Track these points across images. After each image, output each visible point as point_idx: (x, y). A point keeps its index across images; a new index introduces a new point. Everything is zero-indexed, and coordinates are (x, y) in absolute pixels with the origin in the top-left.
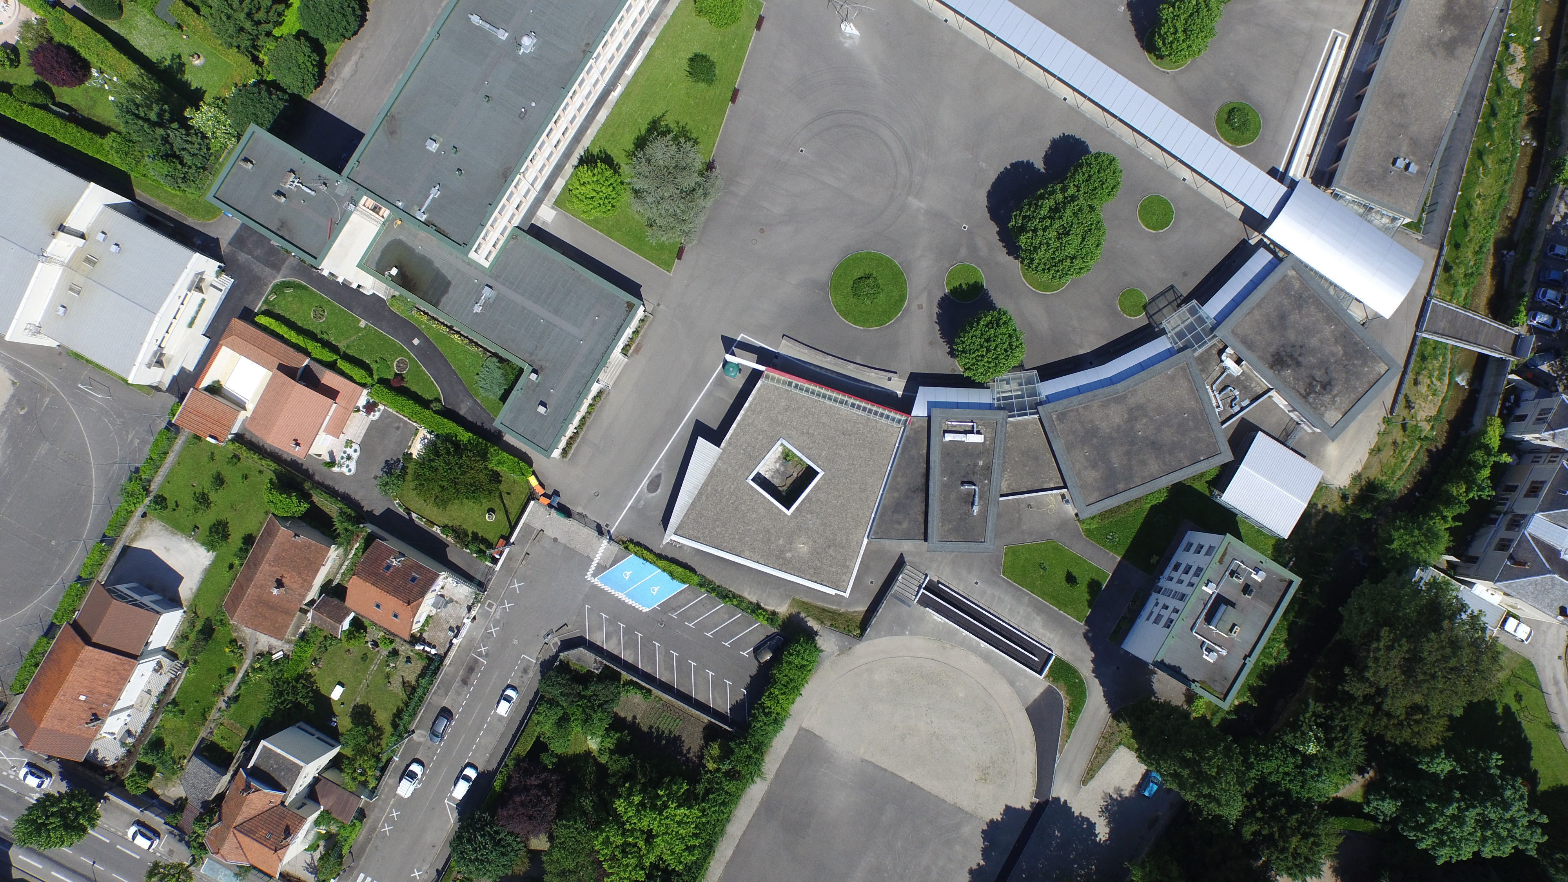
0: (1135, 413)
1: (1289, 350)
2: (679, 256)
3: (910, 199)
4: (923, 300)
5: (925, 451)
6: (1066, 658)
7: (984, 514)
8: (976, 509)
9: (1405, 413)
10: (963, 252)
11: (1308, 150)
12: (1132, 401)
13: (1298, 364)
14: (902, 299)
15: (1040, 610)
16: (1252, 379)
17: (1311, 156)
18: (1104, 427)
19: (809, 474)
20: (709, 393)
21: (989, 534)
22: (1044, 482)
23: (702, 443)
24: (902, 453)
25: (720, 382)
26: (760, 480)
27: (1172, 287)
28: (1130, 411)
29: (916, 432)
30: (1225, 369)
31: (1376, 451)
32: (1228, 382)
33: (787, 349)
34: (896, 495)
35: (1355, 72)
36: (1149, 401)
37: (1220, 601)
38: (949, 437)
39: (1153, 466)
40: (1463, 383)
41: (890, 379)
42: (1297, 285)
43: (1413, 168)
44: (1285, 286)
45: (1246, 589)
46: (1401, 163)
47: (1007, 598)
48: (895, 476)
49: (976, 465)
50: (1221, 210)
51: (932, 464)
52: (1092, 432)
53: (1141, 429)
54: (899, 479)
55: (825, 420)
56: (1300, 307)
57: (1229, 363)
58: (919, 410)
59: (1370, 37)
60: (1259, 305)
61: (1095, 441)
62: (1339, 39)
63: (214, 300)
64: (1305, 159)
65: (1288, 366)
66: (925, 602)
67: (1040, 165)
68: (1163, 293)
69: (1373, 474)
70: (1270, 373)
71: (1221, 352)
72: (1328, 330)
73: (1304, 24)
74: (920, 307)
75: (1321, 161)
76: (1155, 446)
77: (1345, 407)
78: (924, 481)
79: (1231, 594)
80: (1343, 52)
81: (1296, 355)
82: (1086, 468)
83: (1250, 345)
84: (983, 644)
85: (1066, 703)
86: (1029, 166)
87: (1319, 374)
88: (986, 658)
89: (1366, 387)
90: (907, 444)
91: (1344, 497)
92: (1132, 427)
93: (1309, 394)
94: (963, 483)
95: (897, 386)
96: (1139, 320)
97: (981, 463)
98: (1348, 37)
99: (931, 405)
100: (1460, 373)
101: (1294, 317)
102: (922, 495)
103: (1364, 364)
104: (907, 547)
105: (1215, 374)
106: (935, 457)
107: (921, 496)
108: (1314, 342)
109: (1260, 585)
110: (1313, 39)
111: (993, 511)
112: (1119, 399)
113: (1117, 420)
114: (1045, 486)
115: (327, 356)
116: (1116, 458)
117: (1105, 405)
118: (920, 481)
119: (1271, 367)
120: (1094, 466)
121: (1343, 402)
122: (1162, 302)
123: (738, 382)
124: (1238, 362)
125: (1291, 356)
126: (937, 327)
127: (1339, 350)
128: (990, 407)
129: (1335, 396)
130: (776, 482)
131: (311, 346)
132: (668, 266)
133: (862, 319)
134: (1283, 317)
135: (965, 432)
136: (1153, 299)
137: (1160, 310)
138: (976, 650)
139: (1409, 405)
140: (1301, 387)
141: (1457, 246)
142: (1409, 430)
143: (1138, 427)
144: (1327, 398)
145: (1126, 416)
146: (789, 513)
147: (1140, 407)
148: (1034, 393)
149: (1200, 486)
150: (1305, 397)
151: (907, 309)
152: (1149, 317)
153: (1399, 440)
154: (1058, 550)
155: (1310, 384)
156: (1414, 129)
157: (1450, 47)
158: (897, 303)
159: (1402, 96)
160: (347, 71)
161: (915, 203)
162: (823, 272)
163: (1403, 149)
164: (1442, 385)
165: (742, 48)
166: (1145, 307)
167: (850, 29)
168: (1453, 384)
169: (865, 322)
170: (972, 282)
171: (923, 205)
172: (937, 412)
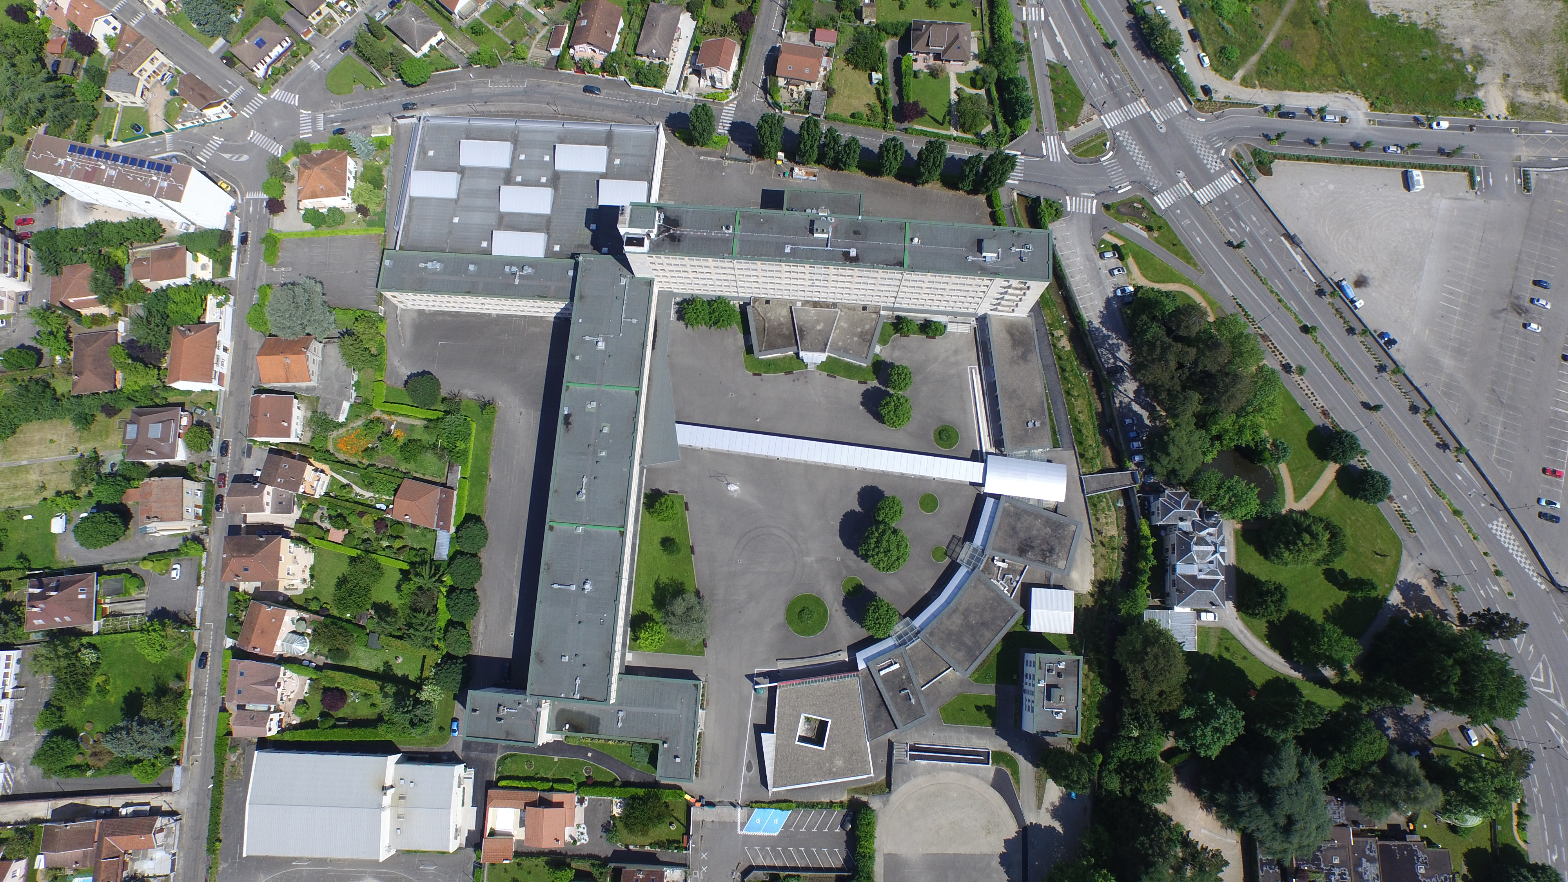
0: (966, 614)
1: (1024, 543)
2: (705, 645)
3: (805, 558)
4: (835, 606)
5: (873, 685)
6: (998, 749)
7: (918, 701)
8: (913, 701)
9: (1100, 538)
10: (844, 572)
11: (986, 433)
12: (961, 608)
13: (1032, 547)
14: (826, 611)
15: (972, 731)
16: (1014, 566)
17: (988, 434)
18: (954, 628)
19: (823, 725)
20: (754, 707)
21: (925, 709)
22: (940, 669)
23: (764, 736)
24: (864, 691)
25: (757, 699)
26: (802, 739)
27: (954, 537)
28: (963, 613)
29: (866, 677)
30: (999, 568)
31: (1095, 565)
32: (1004, 573)
33: (782, 665)
34: (871, 713)
35: (988, 384)
36: (970, 604)
37: (1050, 687)
38: (882, 673)
39: (988, 635)
40: (1122, 505)
41: (839, 656)
42: (1013, 508)
43: (1037, 424)
44: (1006, 512)
45: (1059, 675)
46: (1030, 425)
47: (953, 734)
48: (866, 704)
49: (901, 680)
50: (959, 485)
51: (881, 690)
52: (950, 634)
53: (973, 620)
54: (868, 704)
55: (821, 693)
56: (1019, 519)
57: (999, 564)
58: (862, 666)
60: (999, 529)
61: (954, 637)
62: (974, 370)
63: (469, 785)
64: (986, 440)
65: (1028, 551)
66: (913, 758)
67: (858, 509)
68: (951, 542)
69: (1101, 576)
70: (1021, 559)
71: (993, 559)
72: (1038, 523)
73: (953, 371)
74: (835, 611)
75: (994, 434)
76: (984, 624)
77: (1065, 556)
78: (881, 699)
79: (1053, 681)
80: (978, 377)
81: (1029, 543)
82: (956, 653)
83: (1004, 551)
84: (953, 764)
85: (1009, 772)
86: (852, 512)
87: (1044, 547)
88: (958, 770)
89: (1072, 536)
90: (864, 685)
91: (1092, 595)
92: (968, 621)
93: (1045, 559)
94: (900, 691)
95: (844, 656)
96: (947, 561)
97: (903, 677)
98: (977, 369)
99: (866, 660)
100: (1118, 501)
101: (1019, 526)
103: (1064, 529)
104: (890, 735)
105: (995, 573)
106: (881, 686)
107: (883, 708)
108: (1035, 532)
109: (1065, 669)
110: (961, 377)
111: (921, 697)
113: (959, 622)
114: (942, 671)
115: (548, 785)
116: (968, 640)
117: (949, 616)
118: (879, 700)
119: (1020, 556)
120: (959, 650)
121: (1063, 553)
122: (952, 547)
123: (765, 695)
124: (1004, 561)
125: (1027, 545)
126: (848, 617)
127: (1049, 530)
128: (896, 647)
129: (1058, 554)
130: (810, 735)
131: (535, 784)
132: (702, 653)
133: (811, 631)
134: (1013, 529)
135: (889, 666)
136: (949, 546)
137: (954, 551)
138: (951, 769)
139: (1101, 533)
140: (1039, 557)
141: (1081, 443)
142: (1107, 544)
144: (1055, 557)
145: (963, 617)
146: (824, 749)
147: (967, 609)
148: (912, 629)
149: (1019, 629)
150: (1044, 562)
151: (830, 615)
152: (951, 557)
153: (1105, 553)
154: (965, 697)
155: (1043, 554)
156: (1028, 404)
157: (1024, 357)
158: (824, 615)
159: (1015, 391)
160: (481, 628)
161: (808, 559)
162: (780, 617)
163: (1029, 416)
164: (1113, 513)
165: (684, 523)
166: (946, 554)
167: (733, 488)
168: (1117, 509)
169: (813, 632)
170: (855, 585)
171: (813, 558)
172: (870, 662)
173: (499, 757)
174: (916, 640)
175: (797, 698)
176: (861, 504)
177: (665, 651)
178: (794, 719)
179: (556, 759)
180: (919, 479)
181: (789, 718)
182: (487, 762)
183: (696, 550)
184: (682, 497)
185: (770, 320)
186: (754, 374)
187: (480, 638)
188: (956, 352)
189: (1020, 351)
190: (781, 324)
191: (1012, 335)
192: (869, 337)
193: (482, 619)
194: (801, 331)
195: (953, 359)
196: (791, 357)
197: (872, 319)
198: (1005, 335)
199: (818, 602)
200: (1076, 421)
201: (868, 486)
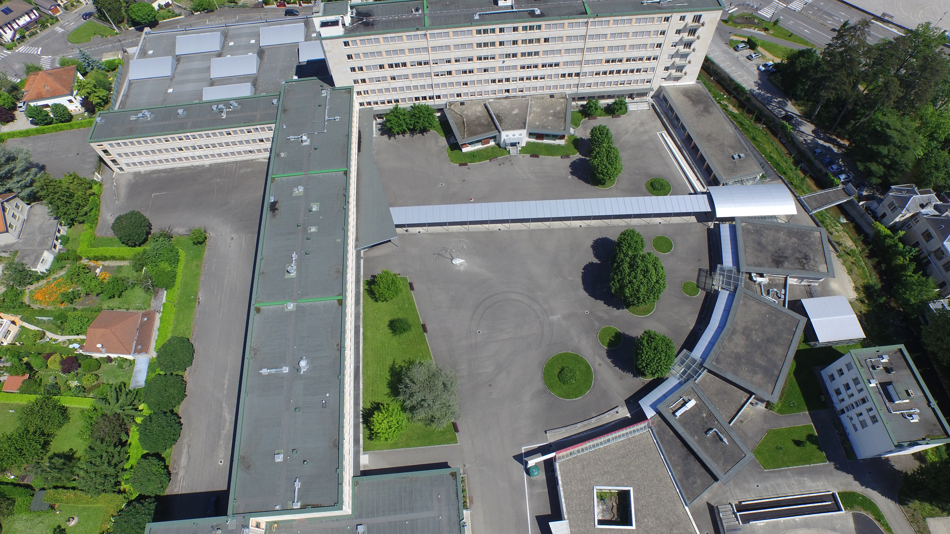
0: (746, 332)
1: (776, 255)
2: (456, 430)
3: (550, 318)
4: (598, 360)
5: (672, 433)
6: (843, 489)
7: (731, 440)
8: (725, 440)
9: (841, 248)
10: (596, 324)
11: (695, 178)
12: (739, 328)
13: (786, 258)
14: (588, 367)
15: (801, 473)
16: (775, 280)
17: (698, 179)
18: (740, 350)
19: (624, 496)
20: (531, 495)
21: (744, 449)
22: (740, 401)
23: (553, 525)
24: (662, 443)
25: (531, 484)
26: (601, 522)
27: (700, 270)
28: (743, 333)
29: (659, 426)
30: (760, 284)
31: (850, 272)
32: (767, 289)
33: (553, 437)
34: (679, 468)
35: (682, 141)
36: (747, 322)
38: (678, 414)
39: (780, 351)
40: (845, 221)
41: (617, 412)
42: (751, 227)
43: (742, 155)
44: (746, 231)
45: (887, 370)
46: (736, 157)
47: (780, 481)
48: (670, 459)
49: (703, 418)
50: (686, 224)
51: (683, 435)
52: (738, 357)
53: (757, 337)
54: (673, 458)
55: (608, 458)
56: (761, 235)
57: (759, 279)
58: (650, 413)
59: (674, 127)
60: (745, 246)
61: (743, 360)
62: (663, 134)
64: (698, 182)
65: (784, 262)
66: (746, 520)
67: (596, 261)
68: (699, 275)
69: (861, 282)
70: (779, 270)
71: (751, 278)
72: (781, 235)
73: (645, 137)
74: (600, 365)
75: (705, 178)
76: (770, 340)
77: (823, 260)
78: (685, 449)
79: (884, 378)
80: (669, 138)
81: (781, 254)
82: (753, 377)
83: (760, 265)
84: (797, 518)
85: (871, 517)
86: (591, 265)
87: (798, 255)
88: (806, 525)
89: (821, 246)
90: (660, 435)
91: (862, 302)
92: (752, 340)
93: (804, 266)
94: (706, 433)
95: (624, 413)
96: (701, 294)
97: (705, 415)
98: (665, 132)
99: (654, 406)
100: (839, 218)
101: (764, 240)
102: (692, 457)
103: (810, 238)
104: (706, 496)
105: (758, 289)
106: (681, 430)
108: (782, 244)
111: (733, 434)
112: (734, 332)
113: (743, 342)
114: (742, 402)
116: (760, 360)
117: (730, 339)
118: (684, 450)
119: (778, 267)
120: (755, 372)
121: (819, 258)
122: (703, 279)
123: (541, 476)
124: (761, 275)
125: (780, 257)
126: (617, 368)
127: (794, 240)
128: (680, 384)
129: (814, 259)
130: (608, 517)
132: (454, 440)
133: (578, 392)
134: (760, 244)
135: (684, 405)
136: (698, 280)
137: (705, 283)
138: (797, 526)
139: (840, 245)
140: (797, 265)
142: (851, 253)
143: (754, 338)
144: (812, 262)
145: (744, 337)
146: (634, 527)
147: (746, 328)
148: (694, 361)
149: (804, 347)
150: (804, 268)
151: (595, 371)
152: (704, 289)
153: (853, 260)
154: (777, 433)
155: (799, 262)
156: (726, 143)
157: (706, 110)
158: (588, 372)
159: (710, 135)
160: (183, 461)
161: (554, 318)
162: (538, 383)
163: (731, 151)
164: (840, 228)
165: (411, 304)
166: (698, 287)
167: (457, 261)
168: (842, 224)
169: (581, 392)
170: (614, 334)
171: (559, 316)
172: (660, 407)
174: (702, 371)
175: (583, 469)
176: (596, 256)
177: (408, 446)
178: (586, 495)
180: (646, 226)
181: (579, 496)
183: (428, 328)
184: (405, 279)
185: (467, 116)
186: (461, 165)
187: (181, 474)
188: (642, 124)
189: (701, 107)
190: (478, 118)
191: (689, 97)
192: (563, 115)
193: (185, 451)
194: (498, 117)
195: (641, 129)
196: (493, 148)
197: (562, 103)
198: (682, 98)
199: (577, 359)
200: (771, 158)
201: (599, 239)
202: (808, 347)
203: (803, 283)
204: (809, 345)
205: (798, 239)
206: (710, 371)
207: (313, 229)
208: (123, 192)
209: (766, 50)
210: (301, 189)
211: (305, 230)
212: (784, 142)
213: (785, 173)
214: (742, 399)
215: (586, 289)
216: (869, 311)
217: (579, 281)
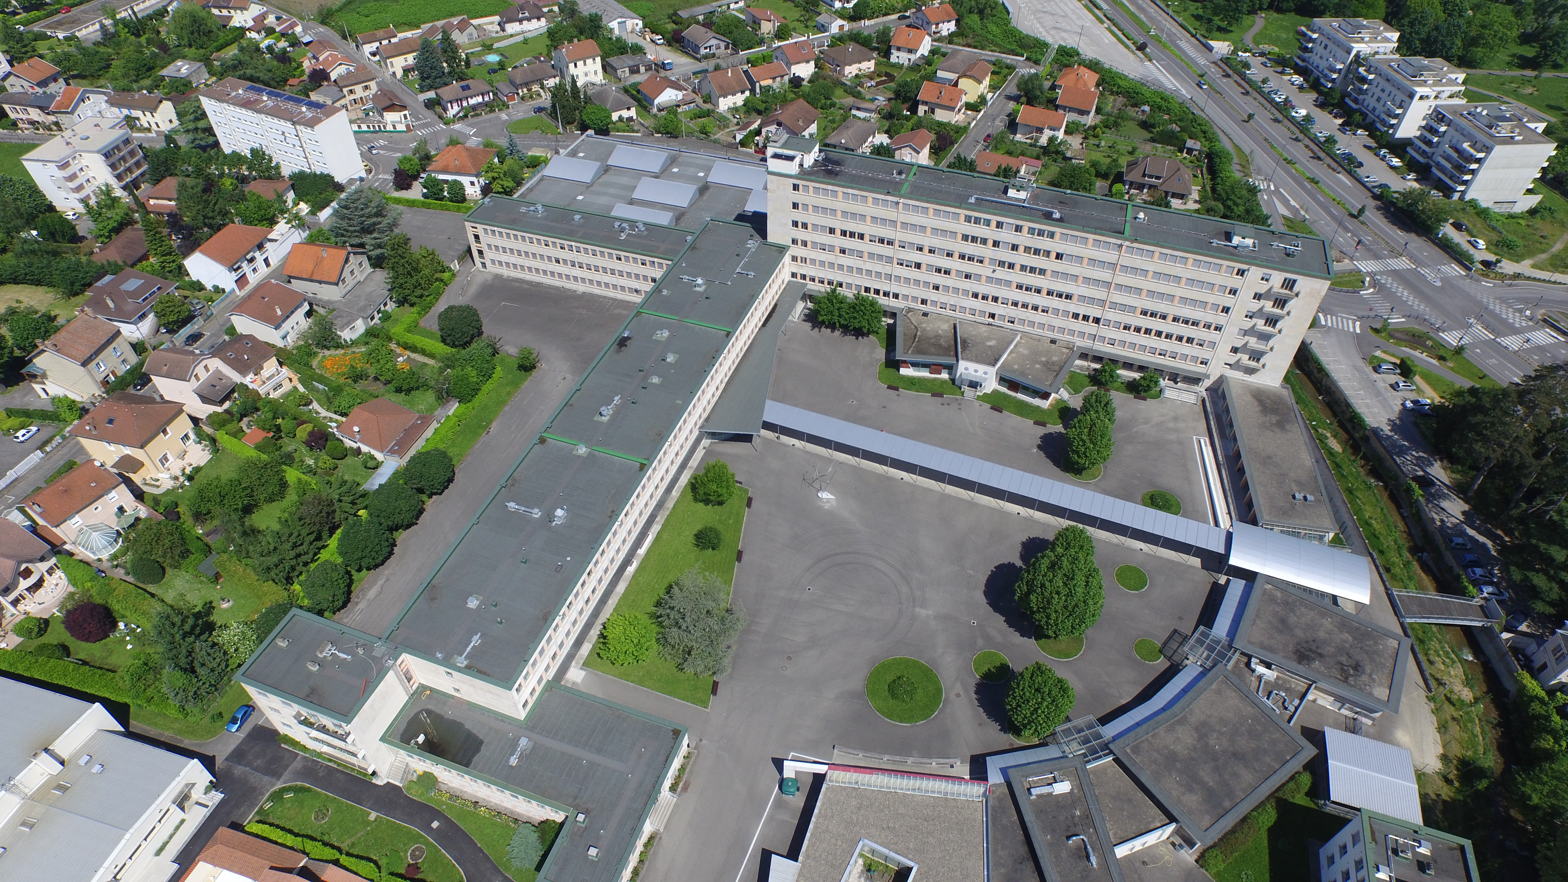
0: (1203, 730)
1: (1305, 645)
2: (715, 692)
3: (917, 610)
4: (958, 688)
5: (1016, 817)
8: (1093, 859)
9: (1439, 690)
10: (980, 642)
11: (1225, 510)
13: (1321, 655)
14: (939, 691)
16: (1289, 682)
17: (1229, 513)
18: (1179, 749)
20: (770, 818)
22: (1149, 823)
23: (777, 862)
24: (993, 824)
27: (1175, 631)
28: (1197, 729)
29: (1000, 800)
30: (1260, 678)
31: (1442, 728)
32: (1270, 689)
34: (1003, 871)
35: (1227, 457)
36: (1210, 717)
39: (1247, 777)
40: (1471, 659)
41: (952, 766)
42: (1279, 595)
43: (1311, 498)
44: (1269, 598)
45: (1420, 863)
46: (1299, 497)
48: (996, 851)
49: (1073, 816)
50: (1183, 564)
51: (1029, 825)
52: (1172, 757)
53: (1216, 743)
54: (1000, 853)
55: (902, 810)
56: (1292, 610)
57: (1261, 669)
58: (995, 778)
60: (1256, 615)
61: (1178, 765)
62: (1202, 441)
63: (197, 816)
64: (1227, 517)
65: (1314, 659)
67: (1017, 561)
68: (1170, 637)
69: (1454, 753)
70: (1301, 668)
71: (1248, 664)
72: (1328, 623)
73: (1172, 437)
74: (958, 695)
75: (1240, 511)
76: (1238, 756)
77: (1387, 682)
78: (1026, 849)
80: (1210, 448)
81: (1314, 648)
82: (1184, 794)
83: (1271, 650)
86: (1010, 566)
87: (1344, 659)
89: (1391, 661)
90: (995, 813)
92: (1207, 744)
93: (1347, 678)
94: (1068, 838)
95: (961, 770)
96: (1161, 664)
97: (1078, 813)
98: (1207, 439)
99: (1004, 771)
100: (1461, 650)
101: (1292, 619)
102: (1031, 865)
103: (1376, 643)
105: (1255, 684)
106: (1029, 817)
108: (1322, 634)
112: (1182, 721)
113: (1189, 741)
114: (1152, 826)
115: (329, 854)
116: (1207, 776)
117: (1170, 728)
118: (1023, 850)
119: (1300, 663)
120: (1191, 790)
121: (1381, 677)
122: (1173, 644)
124: (1268, 666)
125: (1310, 650)
126: (981, 710)
127: (1347, 637)
128: (1061, 758)
129: (1370, 675)
131: (309, 845)
132: (704, 703)
133: (906, 715)
134: (1283, 621)
136: (1165, 644)
137: (1175, 651)
139: (1440, 683)
140: (1335, 672)
142: (1458, 704)
143: (1212, 742)
144: (1364, 678)
145: (1195, 735)
147: (1204, 724)
148: (1099, 736)
149: (1302, 800)
150: (1346, 680)
151: (946, 700)
152: (1169, 659)
153: (1455, 715)
155: (1342, 669)
156: (1292, 474)
157: (1281, 425)
158: (935, 696)
159: (1270, 457)
160: (372, 593)
161: (922, 612)
162: (857, 682)
163: (1295, 488)
164: (1455, 663)
165: (738, 522)
166: (1161, 651)
167: (825, 495)
168: (1462, 660)
169: (911, 719)
170: (998, 664)
171: (930, 612)
172: (1013, 774)
173: (279, 786)
174: (1105, 755)
175: (859, 809)
176: (1023, 557)
177: (641, 683)
178: (844, 845)
179: (373, 815)
180: (1117, 545)
181: (833, 841)
182: (253, 789)
183: (745, 557)
184: (747, 491)
185: (924, 330)
186: (890, 387)
187: (361, 606)
188: (1176, 419)
189: (1274, 419)
190: (937, 336)
191: (1261, 402)
192: (1057, 368)
193: (380, 583)
194: (964, 342)
195: (1171, 425)
196: (943, 382)
197: (1063, 353)
198: (1250, 399)
199: (929, 675)
200: (1370, 525)
201: (1038, 538)
202: (1313, 806)
203: (1344, 712)
204: (1316, 804)
205: (1354, 638)
206: (1117, 760)
207: (655, 380)
208: (473, 290)
209: (1429, 384)
210: (666, 334)
211: (646, 378)
212: (1405, 514)
213: (1381, 552)
214: (1153, 822)
215: (986, 593)
216: (1454, 800)
217: (983, 579)
